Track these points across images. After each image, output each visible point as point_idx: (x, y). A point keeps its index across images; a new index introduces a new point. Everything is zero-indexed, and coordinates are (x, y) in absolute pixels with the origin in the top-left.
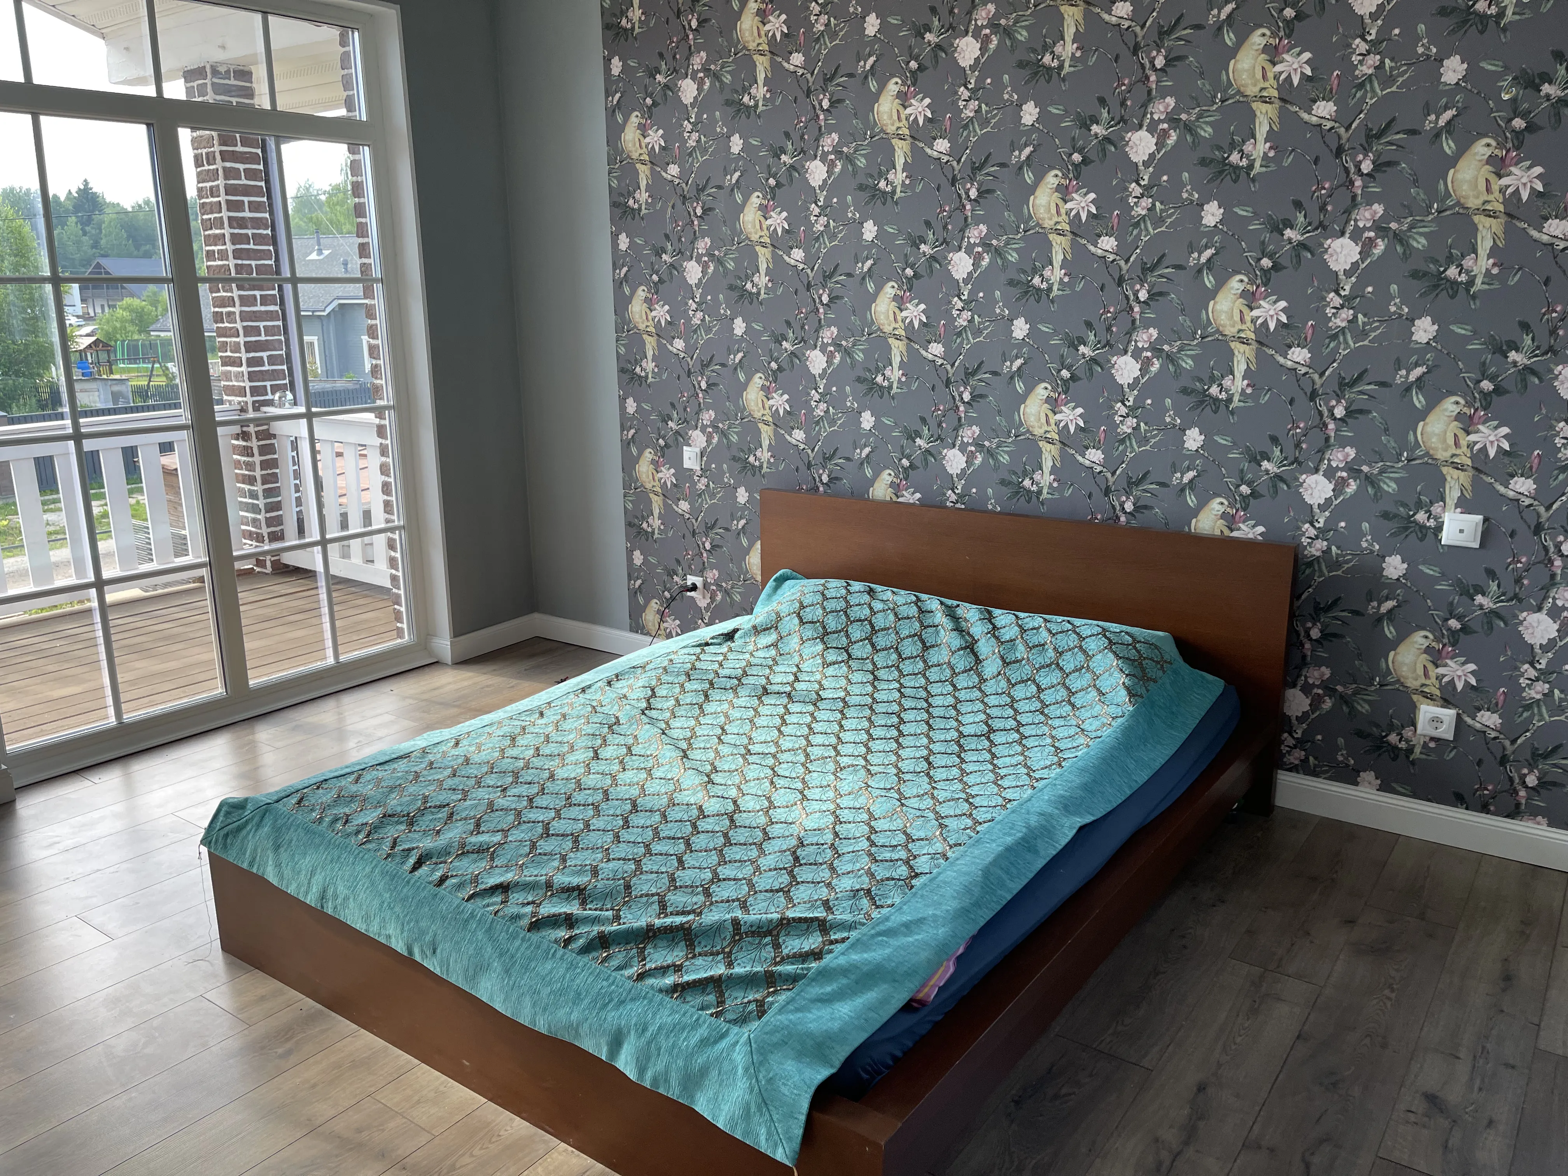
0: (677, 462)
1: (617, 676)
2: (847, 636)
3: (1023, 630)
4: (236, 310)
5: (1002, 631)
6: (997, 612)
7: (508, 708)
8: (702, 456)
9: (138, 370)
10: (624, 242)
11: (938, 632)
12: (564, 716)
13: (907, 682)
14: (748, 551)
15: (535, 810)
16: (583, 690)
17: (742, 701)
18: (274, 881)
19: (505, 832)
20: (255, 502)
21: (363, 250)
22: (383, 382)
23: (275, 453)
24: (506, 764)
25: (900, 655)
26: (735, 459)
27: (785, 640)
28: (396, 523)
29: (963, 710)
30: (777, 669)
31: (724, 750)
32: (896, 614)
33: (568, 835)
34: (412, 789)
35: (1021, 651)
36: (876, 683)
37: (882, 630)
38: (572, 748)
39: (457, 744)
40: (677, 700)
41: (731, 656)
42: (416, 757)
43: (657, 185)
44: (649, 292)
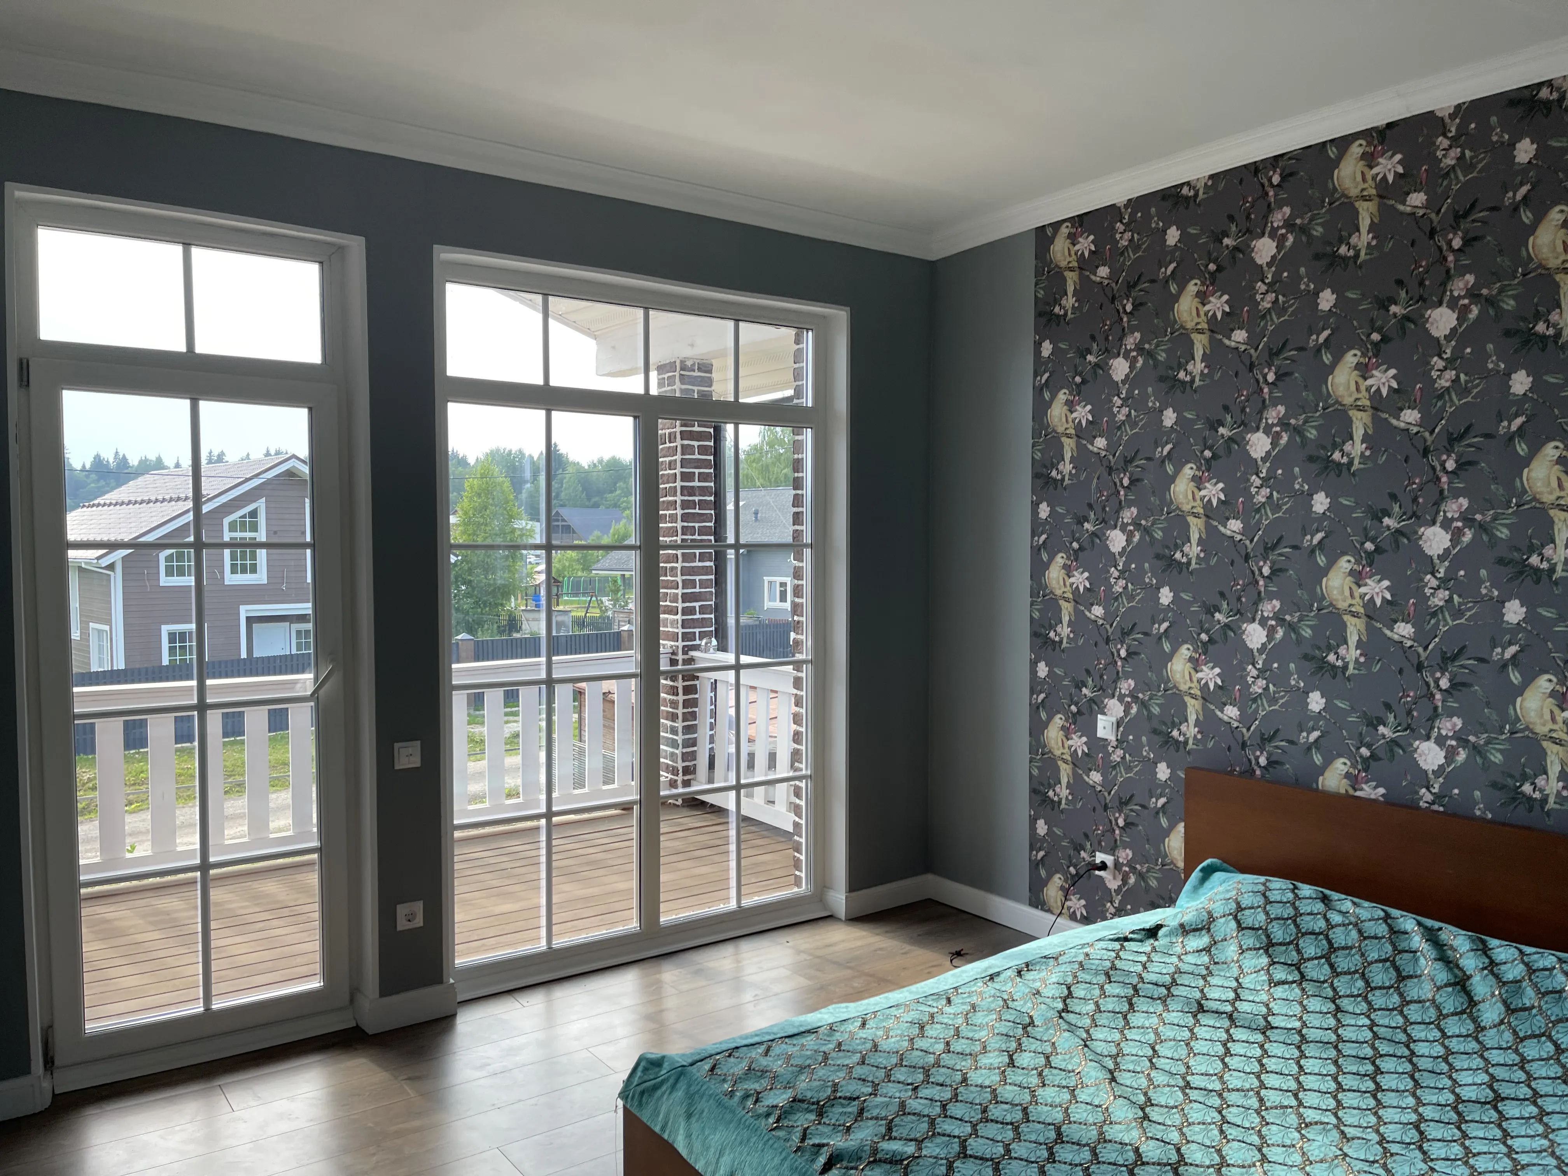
0: (1090, 730)
1: (1027, 965)
2: (1299, 951)
3: (1531, 971)
4: (679, 565)
5: (1503, 968)
6: (1493, 942)
7: (913, 988)
8: (1118, 727)
9: (579, 602)
10: (1044, 511)
11: (1417, 960)
12: (974, 1007)
13: (1381, 1018)
14: (1167, 833)
15: (948, 1120)
16: (992, 977)
17: (1173, 1017)
18: (684, 1153)
19: (919, 1142)
20: (675, 737)
21: (797, 518)
22: (804, 637)
23: (696, 693)
24: (915, 1057)
25: (1367, 983)
26: (1155, 732)
27: (1219, 945)
28: (804, 772)
29: (1458, 1064)
30: (1213, 980)
31: (1159, 1078)
32: (1360, 932)
33: (987, 1160)
34: (821, 1072)
35: (1529, 997)
36: (1339, 1015)
37: (1343, 948)
38: (985, 1049)
39: (864, 1024)
40: (1097, 1004)
41: (1155, 957)
42: (824, 1034)
43: (1082, 458)
44: (1068, 558)
